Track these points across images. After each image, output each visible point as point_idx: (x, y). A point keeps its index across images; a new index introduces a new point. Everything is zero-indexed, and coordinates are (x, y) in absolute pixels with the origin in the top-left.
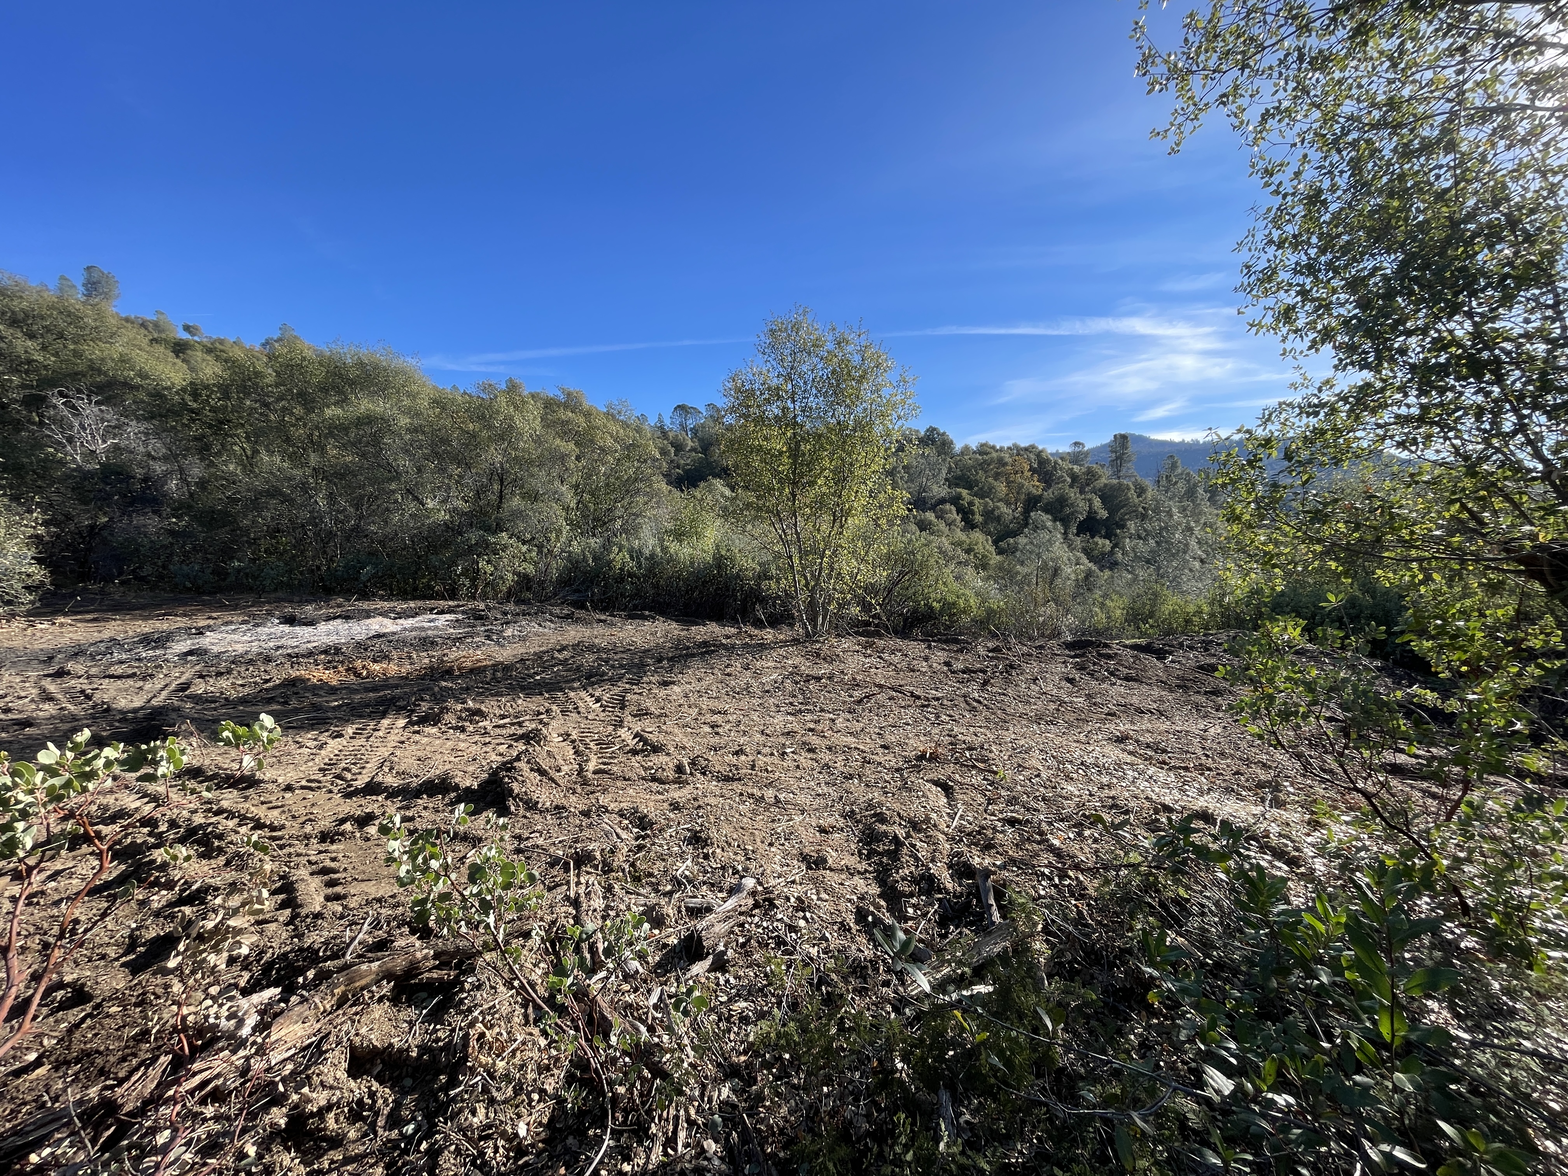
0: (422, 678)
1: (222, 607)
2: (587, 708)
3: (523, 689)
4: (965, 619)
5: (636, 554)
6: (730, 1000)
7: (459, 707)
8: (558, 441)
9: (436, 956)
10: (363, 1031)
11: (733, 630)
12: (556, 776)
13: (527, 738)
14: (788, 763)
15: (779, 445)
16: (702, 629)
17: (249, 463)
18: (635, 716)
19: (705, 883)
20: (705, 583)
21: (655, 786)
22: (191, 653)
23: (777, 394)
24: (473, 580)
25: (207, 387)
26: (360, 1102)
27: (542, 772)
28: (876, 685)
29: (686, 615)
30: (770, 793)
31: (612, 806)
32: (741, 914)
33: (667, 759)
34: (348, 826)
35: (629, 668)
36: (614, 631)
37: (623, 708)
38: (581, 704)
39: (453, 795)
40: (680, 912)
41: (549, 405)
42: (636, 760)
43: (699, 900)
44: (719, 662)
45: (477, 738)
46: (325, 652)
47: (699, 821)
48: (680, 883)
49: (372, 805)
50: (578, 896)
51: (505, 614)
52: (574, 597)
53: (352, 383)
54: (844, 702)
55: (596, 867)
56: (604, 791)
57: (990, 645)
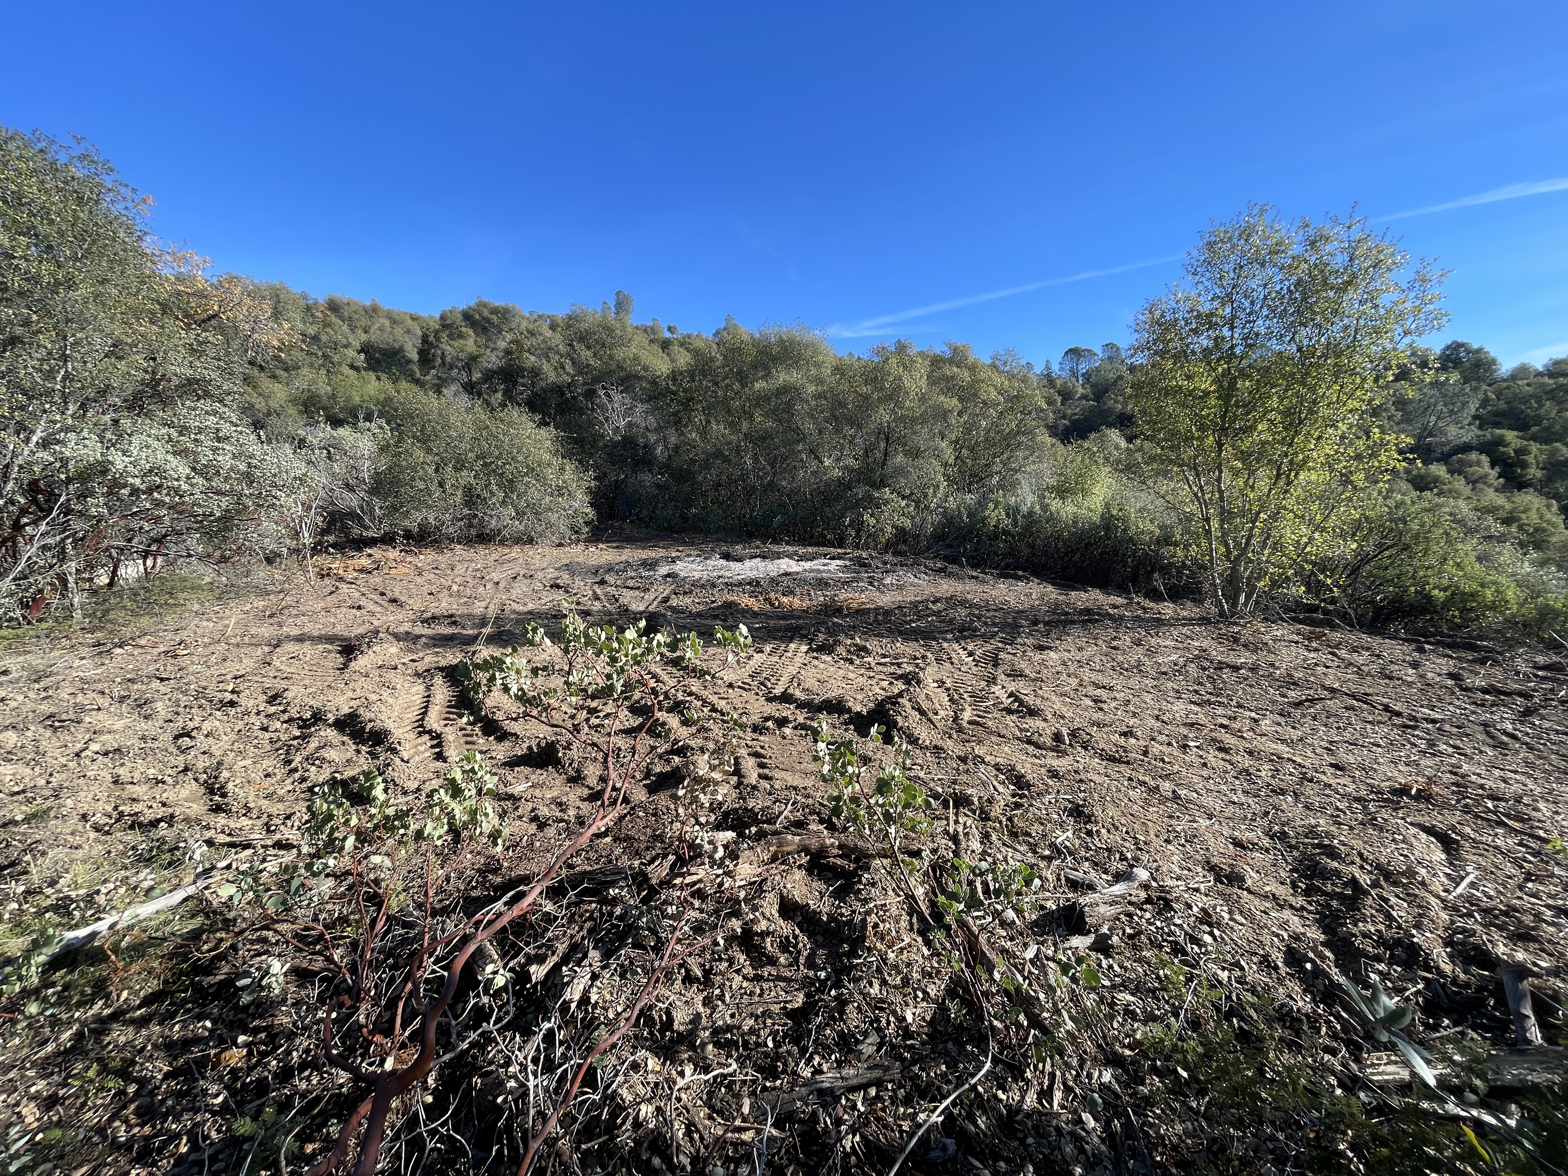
0: (818, 613)
1: (684, 543)
2: (961, 660)
3: (901, 633)
4: (1492, 619)
5: (1013, 512)
6: (1114, 987)
7: (849, 642)
8: (942, 398)
9: (840, 847)
10: (789, 886)
11: (1120, 601)
12: (934, 718)
13: (907, 679)
14: (1191, 757)
15: (1206, 384)
16: (1083, 594)
17: (704, 432)
18: (1008, 675)
19: (1087, 859)
20: (1089, 544)
21: (1031, 749)
22: (668, 575)
23: (1208, 321)
24: (858, 532)
25: (681, 373)
26: (787, 938)
27: (922, 712)
28: (1324, 687)
29: (1063, 578)
30: (1166, 786)
31: (988, 759)
32: (1130, 903)
33: (1045, 725)
34: (770, 724)
35: (1003, 626)
36: (986, 588)
37: (996, 665)
38: (954, 655)
39: (846, 716)
40: (1059, 879)
41: (936, 362)
42: (1010, 719)
43: (1080, 874)
44: (1105, 633)
45: (863, 671)
46: (749, 584)
47: (1082, 795)
48: (1059, 852)
49: (787, 711)
50: (956, 834)
51: (885, 563)
52: (947, 552)
53: (775, 359)
54: (1274, 702)
55: (974, 812)
56: (979, 742)
57: (1540, 659)
